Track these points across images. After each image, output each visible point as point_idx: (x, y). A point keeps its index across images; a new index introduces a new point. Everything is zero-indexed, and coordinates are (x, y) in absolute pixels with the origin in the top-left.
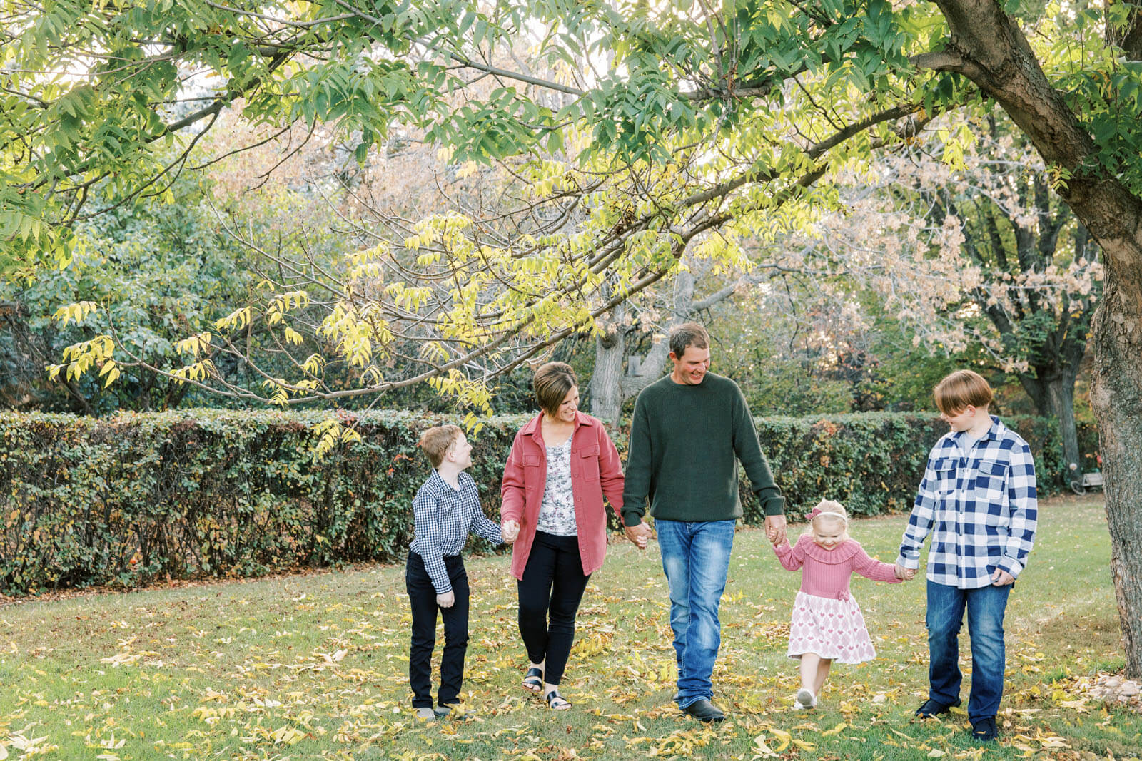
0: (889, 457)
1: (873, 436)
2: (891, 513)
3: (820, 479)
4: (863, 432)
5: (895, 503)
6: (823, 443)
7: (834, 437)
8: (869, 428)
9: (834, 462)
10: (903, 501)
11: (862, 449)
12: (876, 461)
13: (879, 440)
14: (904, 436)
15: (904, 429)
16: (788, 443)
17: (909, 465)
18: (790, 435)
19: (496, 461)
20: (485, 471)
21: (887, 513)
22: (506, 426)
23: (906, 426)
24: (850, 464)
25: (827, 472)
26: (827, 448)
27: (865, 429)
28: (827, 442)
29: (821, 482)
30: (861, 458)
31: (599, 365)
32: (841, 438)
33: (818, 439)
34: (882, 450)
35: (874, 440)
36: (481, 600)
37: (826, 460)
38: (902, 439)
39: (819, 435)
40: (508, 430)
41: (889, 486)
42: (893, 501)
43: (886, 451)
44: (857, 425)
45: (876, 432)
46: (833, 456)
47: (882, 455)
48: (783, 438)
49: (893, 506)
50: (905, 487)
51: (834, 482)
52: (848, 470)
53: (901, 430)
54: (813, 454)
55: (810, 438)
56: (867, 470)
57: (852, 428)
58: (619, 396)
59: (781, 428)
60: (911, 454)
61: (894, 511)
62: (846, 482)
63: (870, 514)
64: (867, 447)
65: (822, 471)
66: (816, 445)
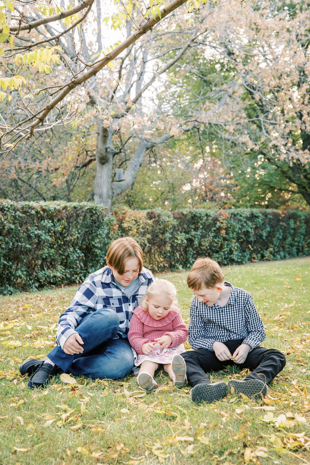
0: (253, 231)
1: (245, 220)
2: (253, 262)
3: (220, 243)
4: (240, 218)
5: (255, 256)
6: (222, 223)
7: (227, 220)
8: (243, 215)
9: (227, 233)
10: (259, 255)
11: (240, 227)
12: (247, 233)
13: (248, 222)
14: (260, 220)
15: (259, 216)
16: (204, 223)
17: (261, 236)
18: (205, 218)
19: (36, 230)
20: (29, 237)
21: (252, 262)
22: (41, 207)
23: (260, 215)
24: (235, 235)
25: (225, 239)
26: (224, 226)
27: (241, 216)
28: (224, 222)
29: (221, 244)
30: (240, 232)
31: (98, 175)
32: (230, 220)
33: (219, 220)
34: (250, 227)
35: (245, 222)
36: (24, 324)
37: (223, 232)
38: (259, 222)
39: (220, 219)
40: (44, 210)
41: (252, 247)
42: (254, 255)
43: (251, 228)
44: (237, 214)
45: (247, 218)
46: (227, 229)
47: (250, 230)
48: (201, 220)
49: (254, 258)
50: (260, 248)
51: (227, 245)
52: (234, 238)
53: (257, 217)
54: (218, 229)
55: (216, 220)
56: (242, 238)
57: (235, 216)
58: (111, 193)
59: (200, 214)
60: (262, 230)
61: (255, 261)
62: (233, 245)
63: (244, 262)
64: (242, 225)
65: (222, 239)
66: (218, 224)
